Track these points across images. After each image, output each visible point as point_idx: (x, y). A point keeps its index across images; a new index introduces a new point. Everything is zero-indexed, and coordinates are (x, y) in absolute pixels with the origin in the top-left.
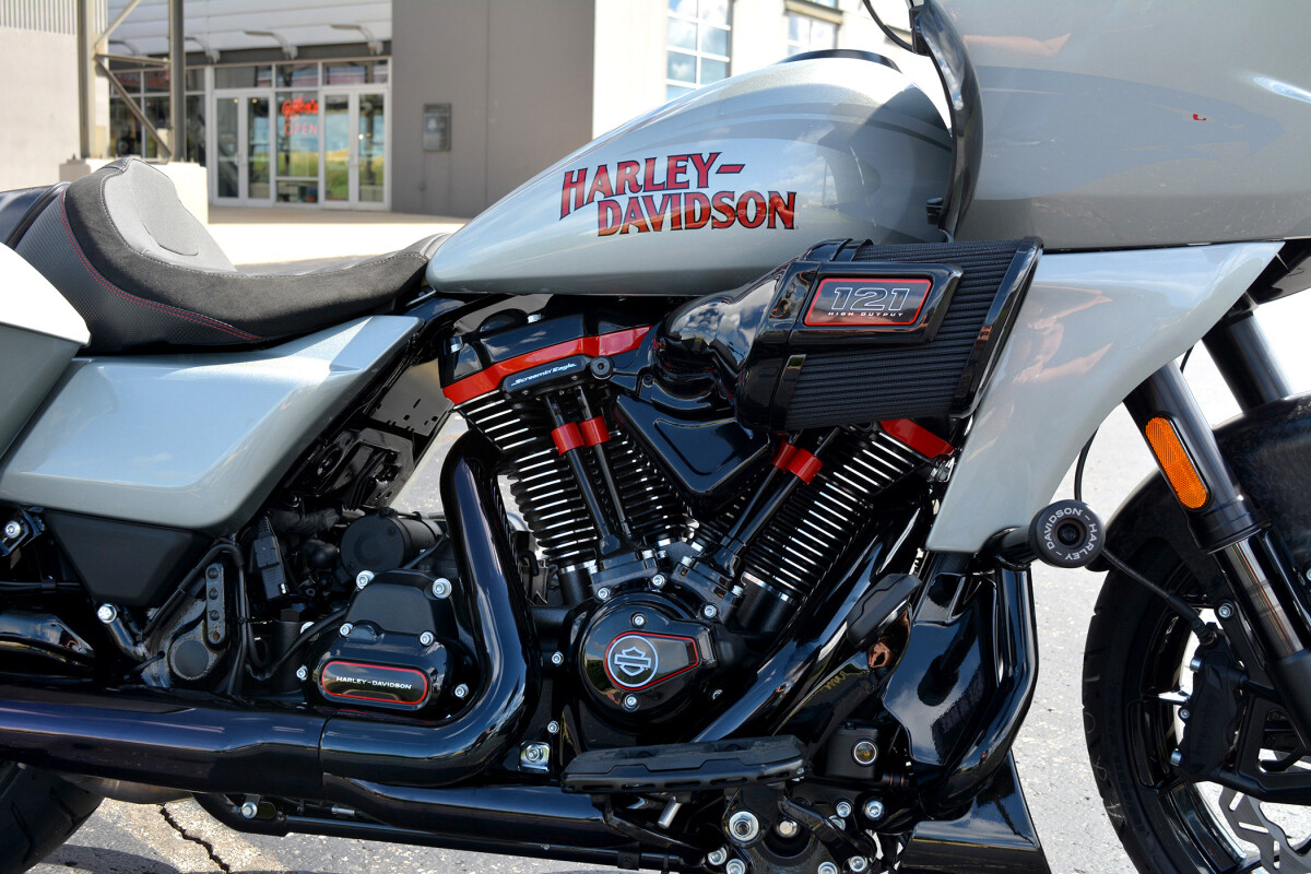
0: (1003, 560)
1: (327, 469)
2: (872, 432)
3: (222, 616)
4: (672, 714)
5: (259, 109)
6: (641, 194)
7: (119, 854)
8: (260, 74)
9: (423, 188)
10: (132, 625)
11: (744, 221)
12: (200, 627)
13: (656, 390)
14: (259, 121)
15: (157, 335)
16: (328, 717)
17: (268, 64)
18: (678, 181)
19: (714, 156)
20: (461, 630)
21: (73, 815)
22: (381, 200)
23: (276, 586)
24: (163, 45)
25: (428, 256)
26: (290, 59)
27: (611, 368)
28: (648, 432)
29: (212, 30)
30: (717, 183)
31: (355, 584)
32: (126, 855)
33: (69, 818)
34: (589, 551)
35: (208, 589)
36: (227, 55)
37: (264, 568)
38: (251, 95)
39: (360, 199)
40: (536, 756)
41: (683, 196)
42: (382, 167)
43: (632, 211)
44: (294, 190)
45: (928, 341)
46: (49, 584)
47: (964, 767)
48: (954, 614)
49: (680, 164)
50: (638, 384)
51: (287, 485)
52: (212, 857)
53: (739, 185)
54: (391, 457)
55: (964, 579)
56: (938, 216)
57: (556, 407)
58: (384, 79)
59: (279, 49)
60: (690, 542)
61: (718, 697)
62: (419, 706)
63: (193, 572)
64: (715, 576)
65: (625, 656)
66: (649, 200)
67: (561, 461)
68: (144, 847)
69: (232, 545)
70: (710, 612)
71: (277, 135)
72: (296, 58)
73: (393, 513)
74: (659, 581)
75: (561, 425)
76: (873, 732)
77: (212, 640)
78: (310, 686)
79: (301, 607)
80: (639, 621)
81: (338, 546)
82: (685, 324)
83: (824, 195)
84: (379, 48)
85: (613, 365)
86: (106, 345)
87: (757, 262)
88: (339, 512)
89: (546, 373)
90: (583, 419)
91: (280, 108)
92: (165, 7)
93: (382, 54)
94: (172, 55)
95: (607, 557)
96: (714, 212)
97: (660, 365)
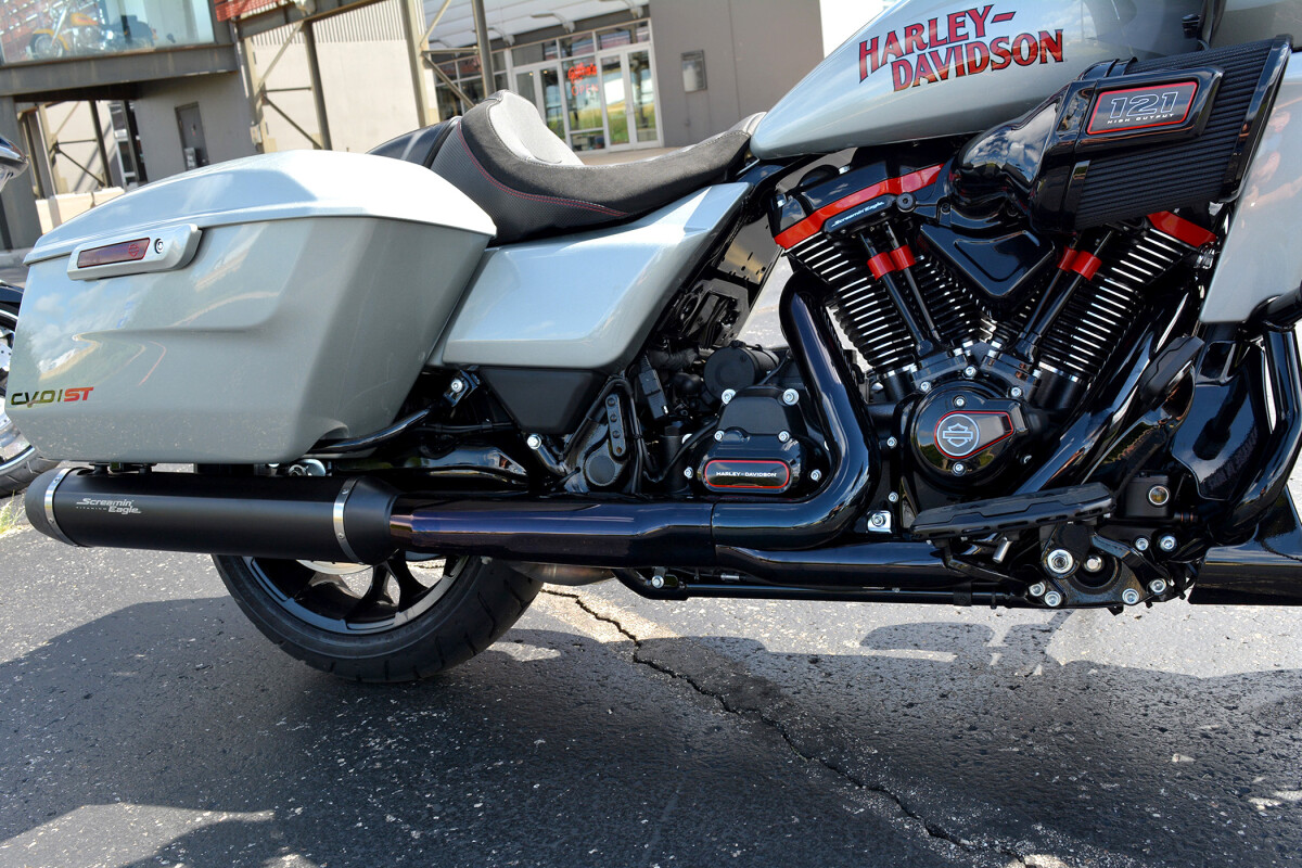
0: (1270, 324)
1: (687, 314)
2: (1143, 229)
3: (622, 435)
4: (991, 478)
5: (550, 79)
6: (927, 50)
7: (552, 632)
8: (547, 49)
9: (688, 124)
10: (554, 449)
11: (1021, 62)
12: (606, 445)
13: (955, 216)
14: (551, 89)
15: (547, 222)
16: (714, 503)
17: (552, 39)
18: (959, 34)
19: (988, 9)
20: (809, 428)
21: (521, 601)
22: (655, 139)
23: (661, 408)
24: (472, 38)
25: (750, 132)
26: (570, 33)
27: (914, 202)
28: (950, 252)
29: (508, 20)
30: (993, 31)
31: (721, 401)
32: (558, 633)
33: (518, 602)
34: (909, 356)
35: (609, 416)
36: (520, 38)
37: (649, 395)
38: (543, 68)
39: (638, 140)
40: (880, 523)
41: (964, 47)
42: (653, 111)
43: (921, 66)
44: (584, 141)
45: (1197, 136)
46: (487, 425)
47: (1247, 499)
48: (1229, 376)
49: (959, 20)
50: (938, 212)
51: (659, 329)
52: (621, 631)
53: (1011, 30)
54: (732, 303)
55: (1234, 346)
56: (1193, 31)
57: (869, 241)
58: (646, 39)
59: (560, 26)
60: (989, 342)
61: (1029, 461)
62: (786, 488)
63: (596, 403)
64: (1017, 363)
65: (951, 431)
66: (935, 55)
67: (877, 285)
68: (569, 627)
69: (622, 378)
70: (1016, 393)
71: (567, 99)
72: (574, 32)
73: (742, 344)
74: (971, 371)
75: (875, 256)
76: (1164, 479)
77: (616, 454)
78: (695, 483)
79: (679, 424)
80: (960, 402)
81: (701, 376)
82: (976, 154)
83: (1083, 33)
84: (640, 12)
85: (915, 199)
86: (510, 235)
87: (1033, 95)
88: (697, 351)
89: (860, 212)
90: (891, 248)
91: (566, 76)
92: (470, 5)
93: (643, 17)
94: (480, 44)
95: (923, 358)
96: (993, 57)
97: (956, 193)
